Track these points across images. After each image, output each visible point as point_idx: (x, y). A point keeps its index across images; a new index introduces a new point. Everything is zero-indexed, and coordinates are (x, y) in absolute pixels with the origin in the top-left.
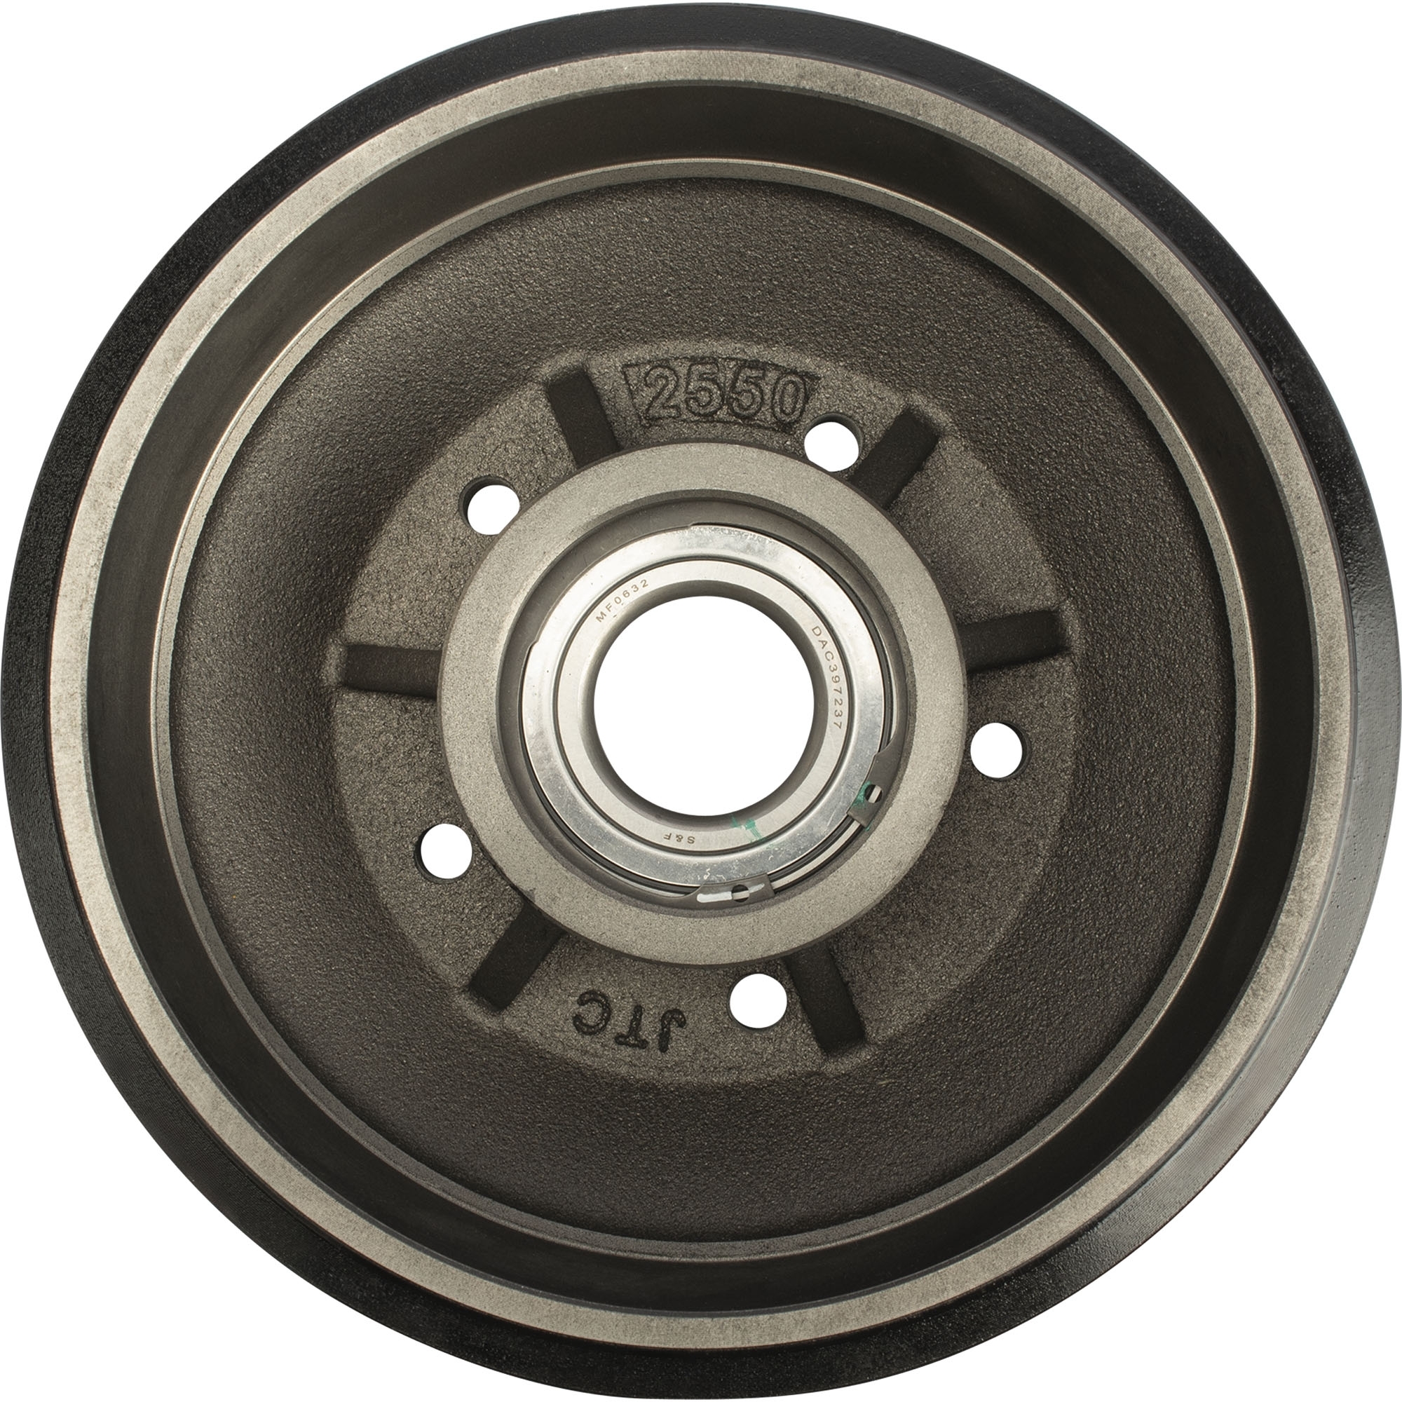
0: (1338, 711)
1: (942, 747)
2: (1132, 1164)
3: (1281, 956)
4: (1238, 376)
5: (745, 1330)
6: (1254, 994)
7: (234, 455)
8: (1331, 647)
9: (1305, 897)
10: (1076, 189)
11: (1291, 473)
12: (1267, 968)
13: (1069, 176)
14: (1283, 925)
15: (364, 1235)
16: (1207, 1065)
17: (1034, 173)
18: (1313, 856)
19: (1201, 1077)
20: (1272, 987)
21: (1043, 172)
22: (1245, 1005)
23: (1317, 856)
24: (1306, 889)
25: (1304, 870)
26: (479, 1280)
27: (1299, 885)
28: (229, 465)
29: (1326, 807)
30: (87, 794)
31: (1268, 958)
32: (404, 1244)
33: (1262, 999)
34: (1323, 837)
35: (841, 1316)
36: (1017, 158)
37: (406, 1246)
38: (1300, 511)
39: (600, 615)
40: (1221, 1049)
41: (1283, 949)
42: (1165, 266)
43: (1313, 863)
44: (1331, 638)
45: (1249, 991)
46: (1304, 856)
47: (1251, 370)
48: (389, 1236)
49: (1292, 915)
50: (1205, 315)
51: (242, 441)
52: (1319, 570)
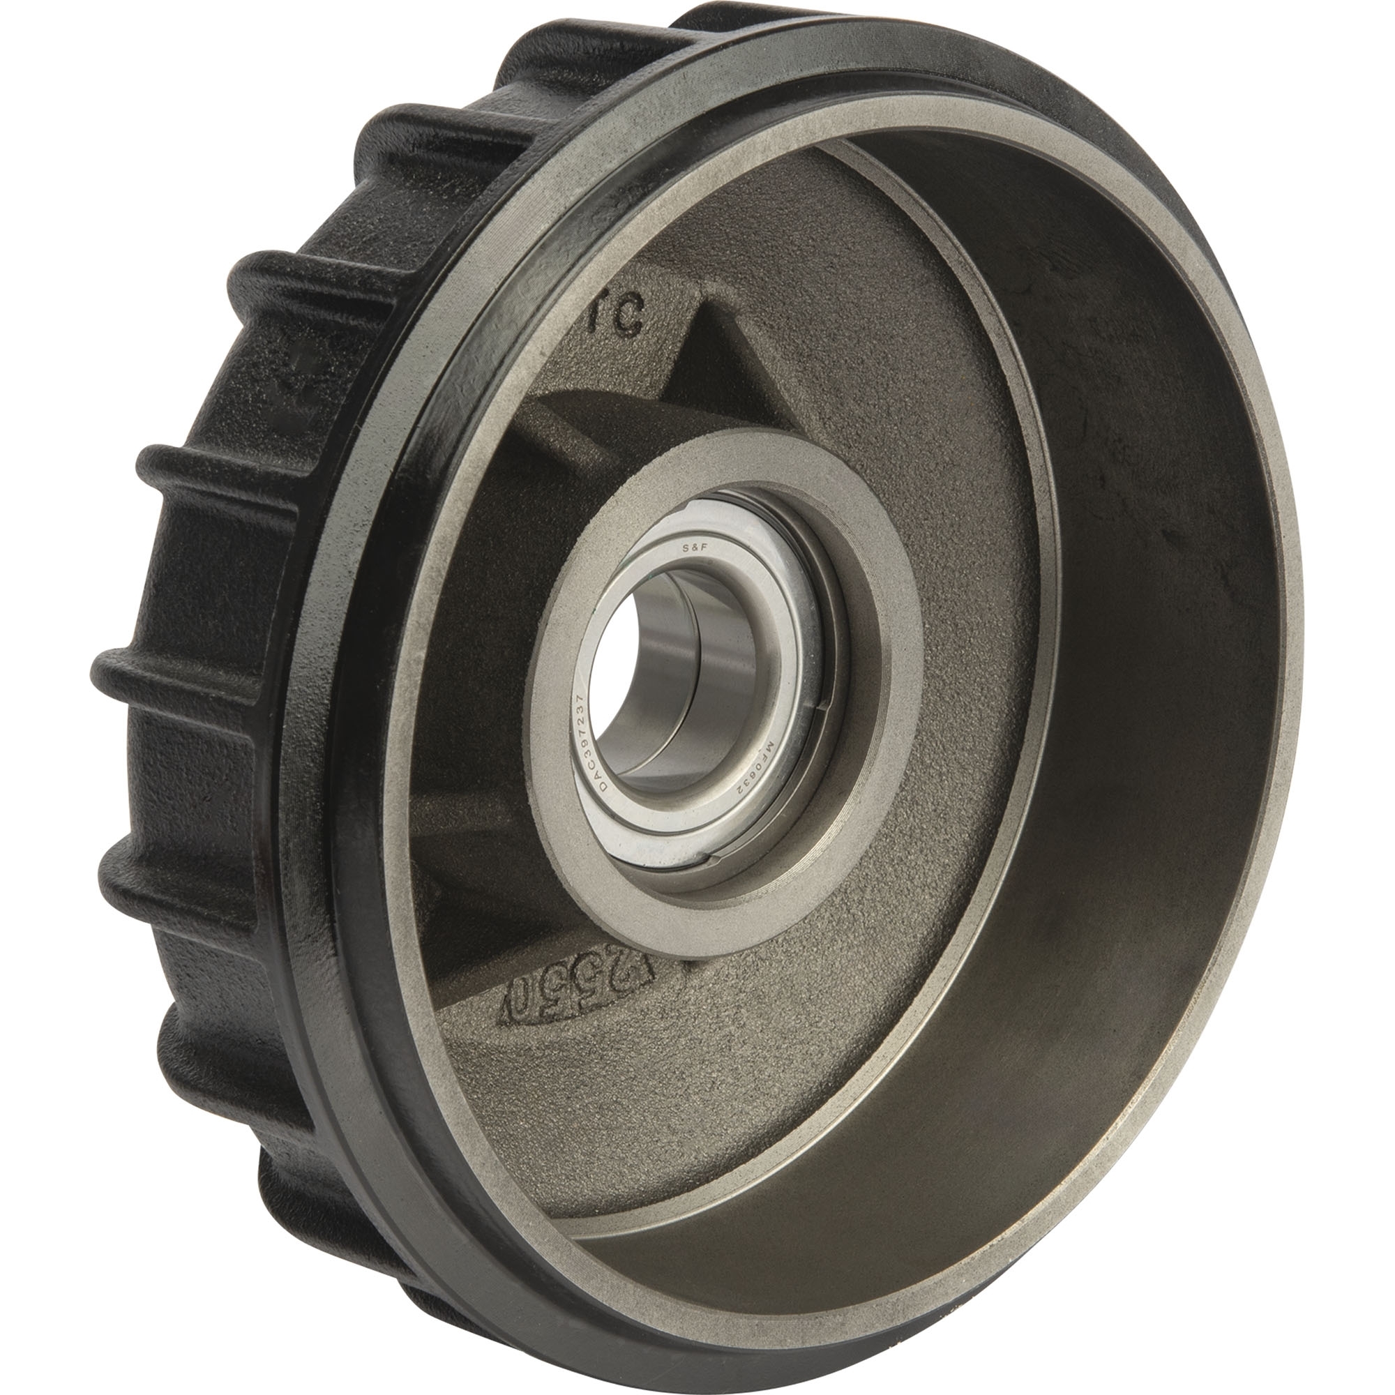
0: (395, 875)
1: (545, 711)
2: (524, 372)
3: (420, 616)
4: (501, 1175)
5: (806, 131)
6: (439, 571)
7: (1009, 805)
8: (405, 937)
9: (406, 681)
10: (637, 1303)
11: (451, 1097)
12: (431, 601)
13: (643, 1314)
14: (422, 648)
15: (1080, 157)
16: (472, 489)
17: (670, 1303)
18: (404, 724)
19: (475, 475)
20: (426, 583)
21: (664, 1309)
22: (446, 558)
23: (400, 725)
24: (406, 690)
25: (409, 708)
26: (999, 134)
27: (412, 693)
28: (1011, 795)
29: (397, 777)
30: (1279, 510)
31: (432, 610)
32: (1053, 155)
33: (432, 568)
34: (397, 746)
35: (737, 162)
36: (684, 1314)
37: (1051, 154)
38: (441, 1063)
39: (771, 748)
40: (461, 508)
41: (419, 624)
42: (565, 1258)
43: (402, 718)
44: (406, 947)
45: (444, 573)
46: (410, 722)
47: (491, 1184)
48: (1063, 160)
49: (415, 660)
50: (530, 1224)
51: (1004, 819)
52: (422, 1010)
